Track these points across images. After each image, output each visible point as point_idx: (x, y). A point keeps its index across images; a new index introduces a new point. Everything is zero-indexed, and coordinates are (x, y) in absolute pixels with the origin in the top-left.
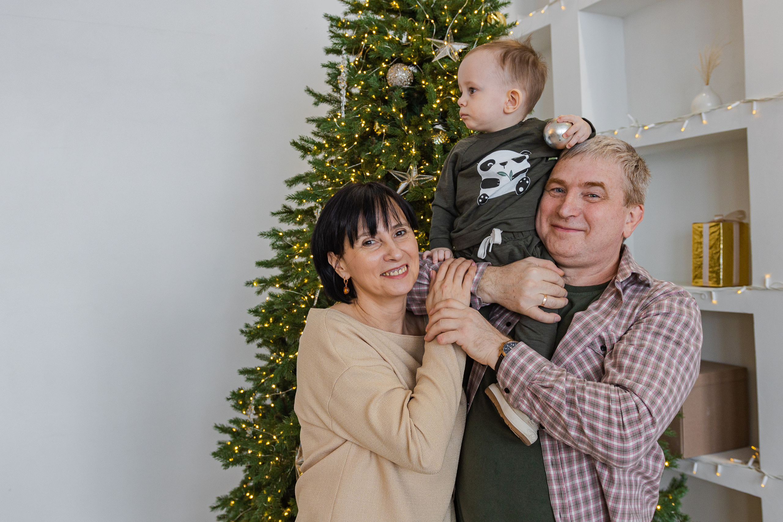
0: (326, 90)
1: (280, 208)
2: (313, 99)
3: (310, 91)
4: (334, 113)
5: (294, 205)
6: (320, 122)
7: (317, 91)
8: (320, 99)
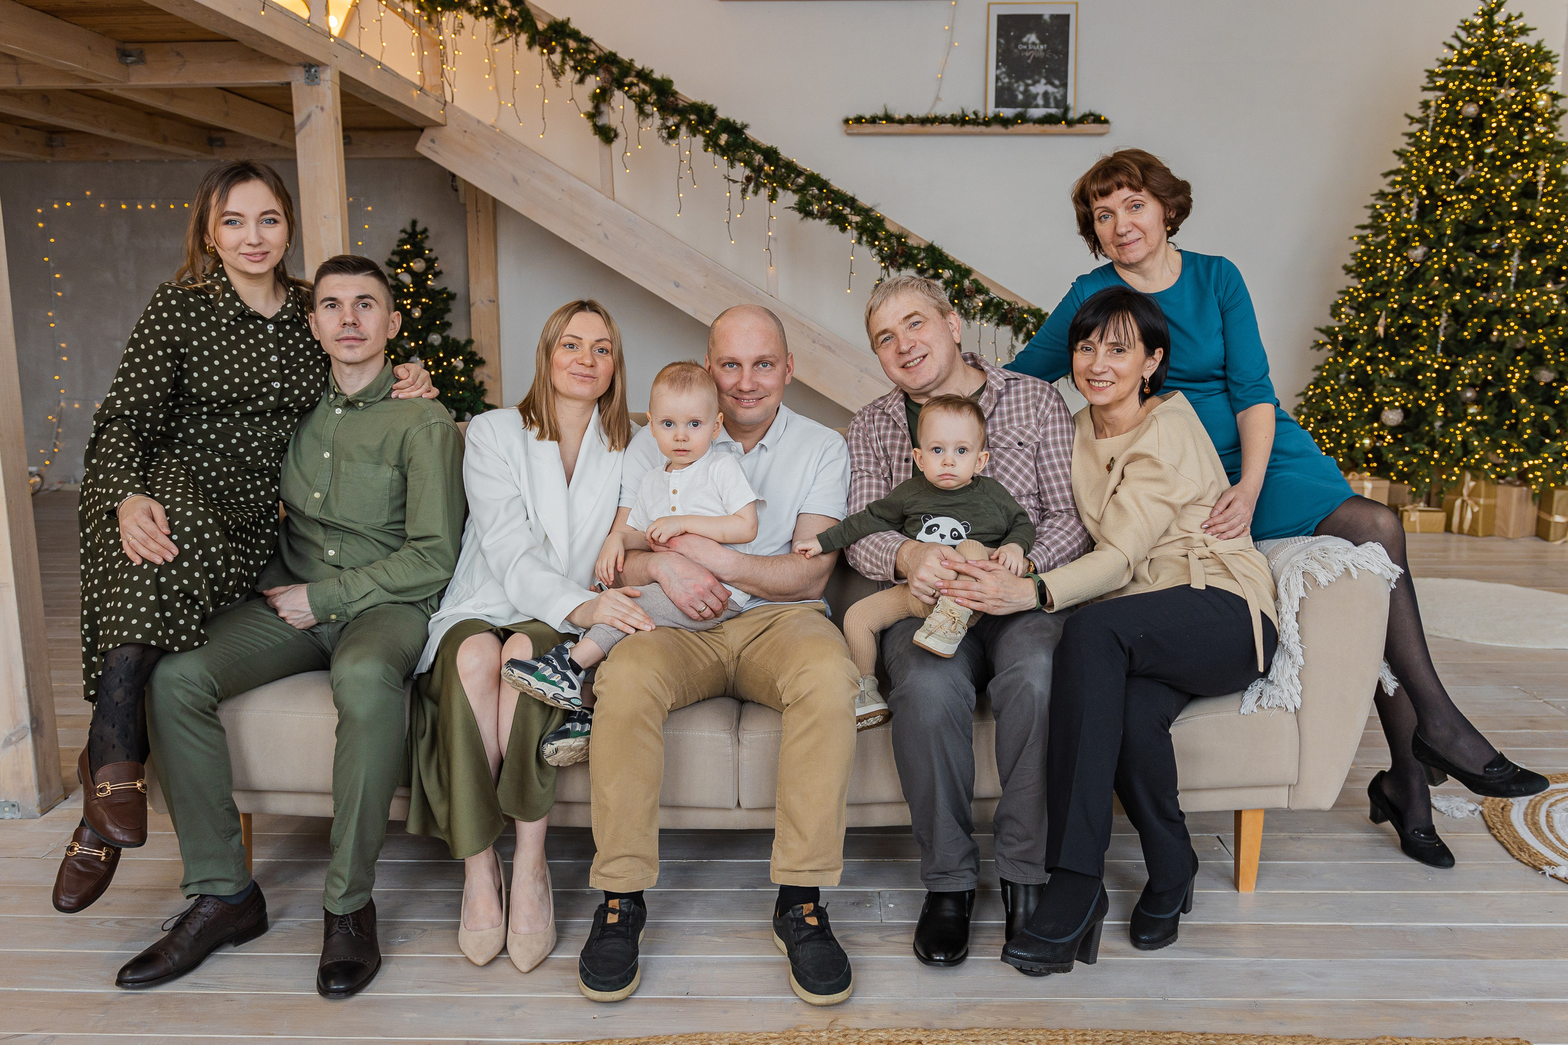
0: (1418, 114)
1: (1376, 191)
2: (1408, 121)
3: (1407, 116)
4: (1421, 131)
5: (1388, 190)
6: (1411, 135)
7: (1412, 114)
8: (1413, 120)
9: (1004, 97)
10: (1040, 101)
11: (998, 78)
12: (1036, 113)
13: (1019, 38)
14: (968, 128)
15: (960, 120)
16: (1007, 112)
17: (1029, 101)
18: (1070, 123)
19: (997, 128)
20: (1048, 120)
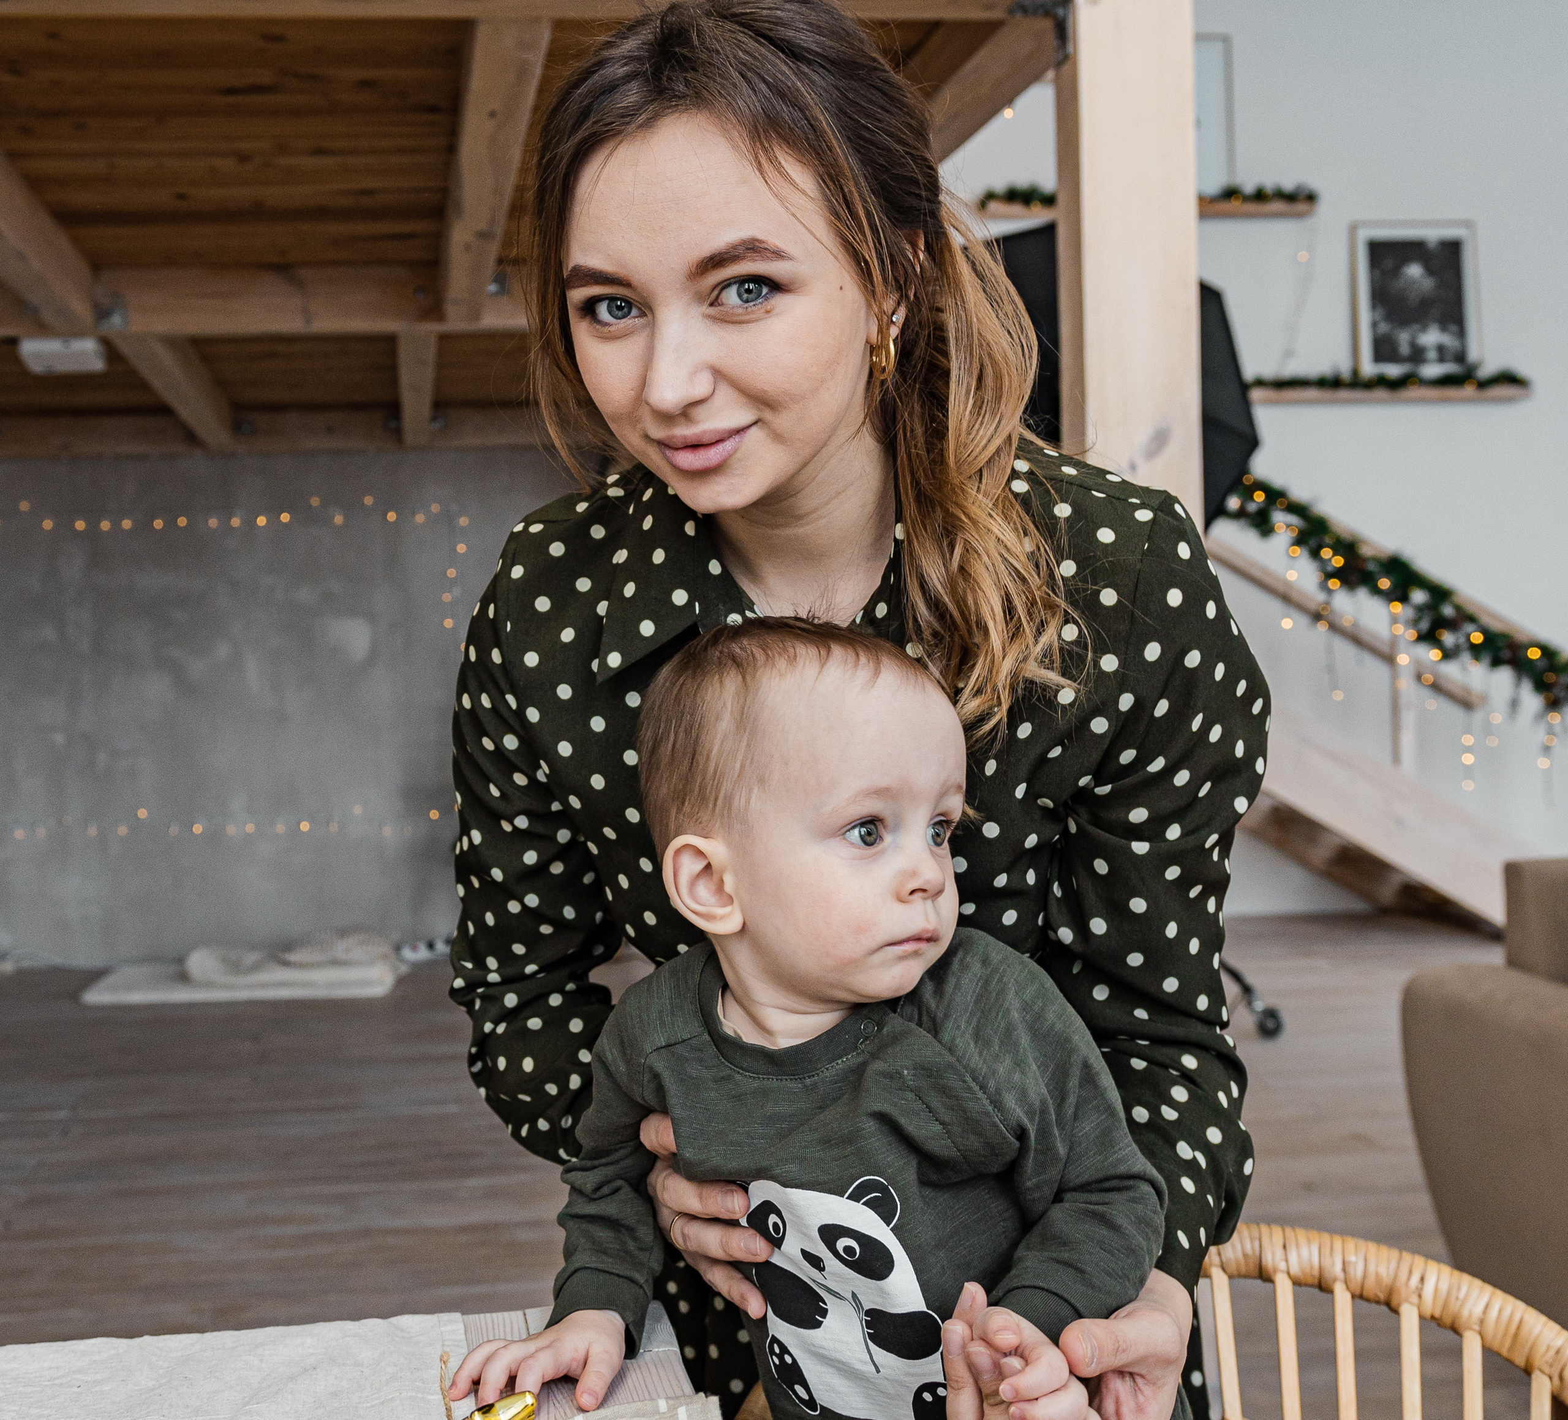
9: (1384, 350)
10: (1432, 355)
11: (1374, 325)
12: (1432, 370)
13: (1396, 270)
14: (1343, 394)
15: (1331, 383)
16: (1393, 370)
17: (1417, 355)
18: (1483, 384)
19: (1381, 393)
20: (1446, 381)
